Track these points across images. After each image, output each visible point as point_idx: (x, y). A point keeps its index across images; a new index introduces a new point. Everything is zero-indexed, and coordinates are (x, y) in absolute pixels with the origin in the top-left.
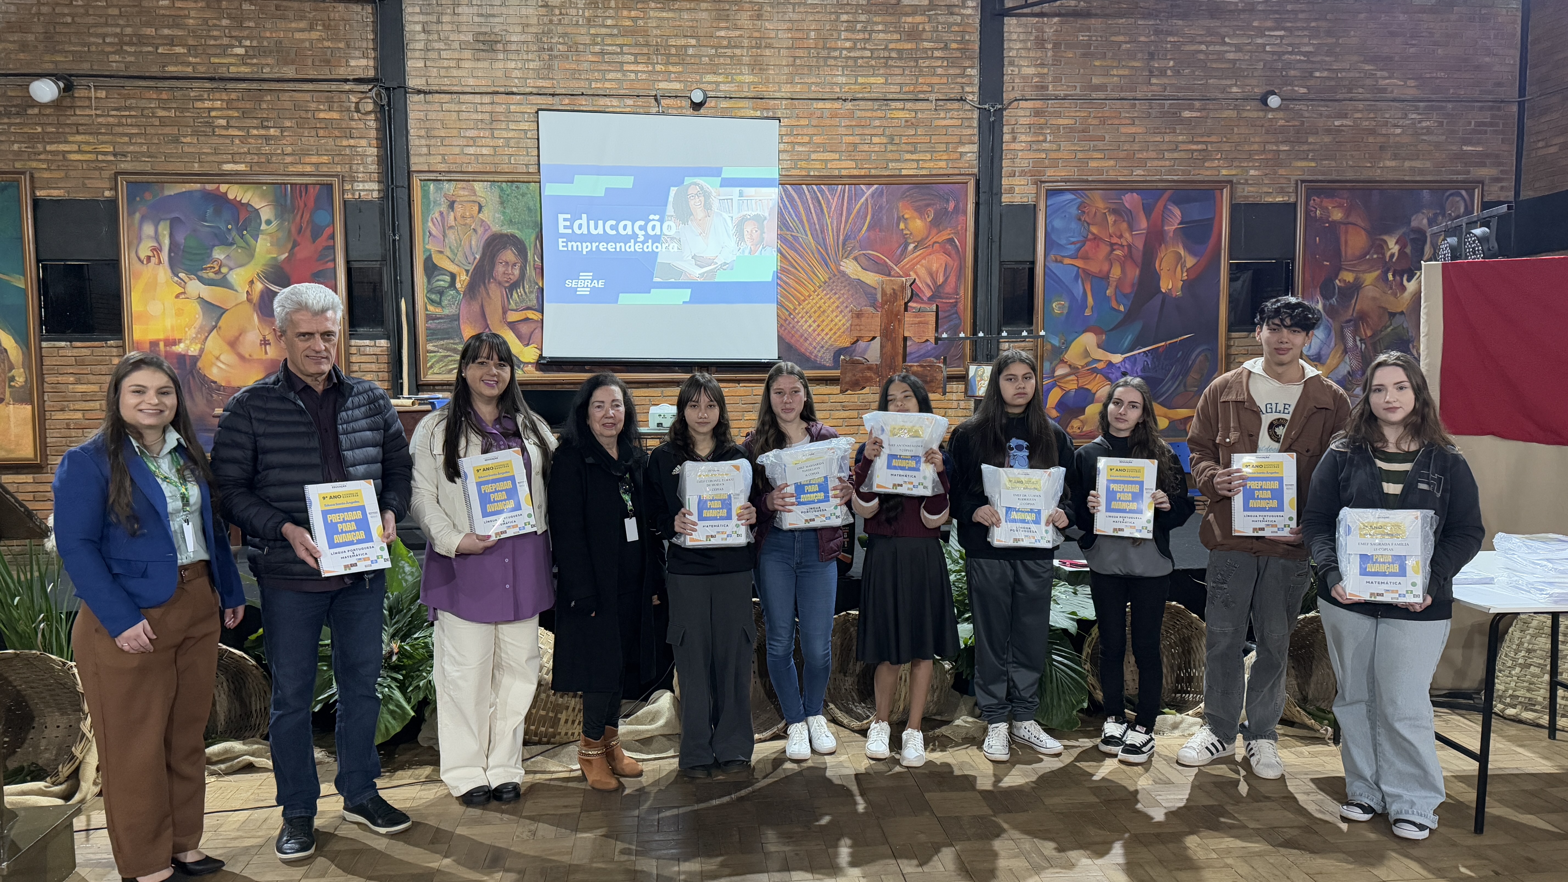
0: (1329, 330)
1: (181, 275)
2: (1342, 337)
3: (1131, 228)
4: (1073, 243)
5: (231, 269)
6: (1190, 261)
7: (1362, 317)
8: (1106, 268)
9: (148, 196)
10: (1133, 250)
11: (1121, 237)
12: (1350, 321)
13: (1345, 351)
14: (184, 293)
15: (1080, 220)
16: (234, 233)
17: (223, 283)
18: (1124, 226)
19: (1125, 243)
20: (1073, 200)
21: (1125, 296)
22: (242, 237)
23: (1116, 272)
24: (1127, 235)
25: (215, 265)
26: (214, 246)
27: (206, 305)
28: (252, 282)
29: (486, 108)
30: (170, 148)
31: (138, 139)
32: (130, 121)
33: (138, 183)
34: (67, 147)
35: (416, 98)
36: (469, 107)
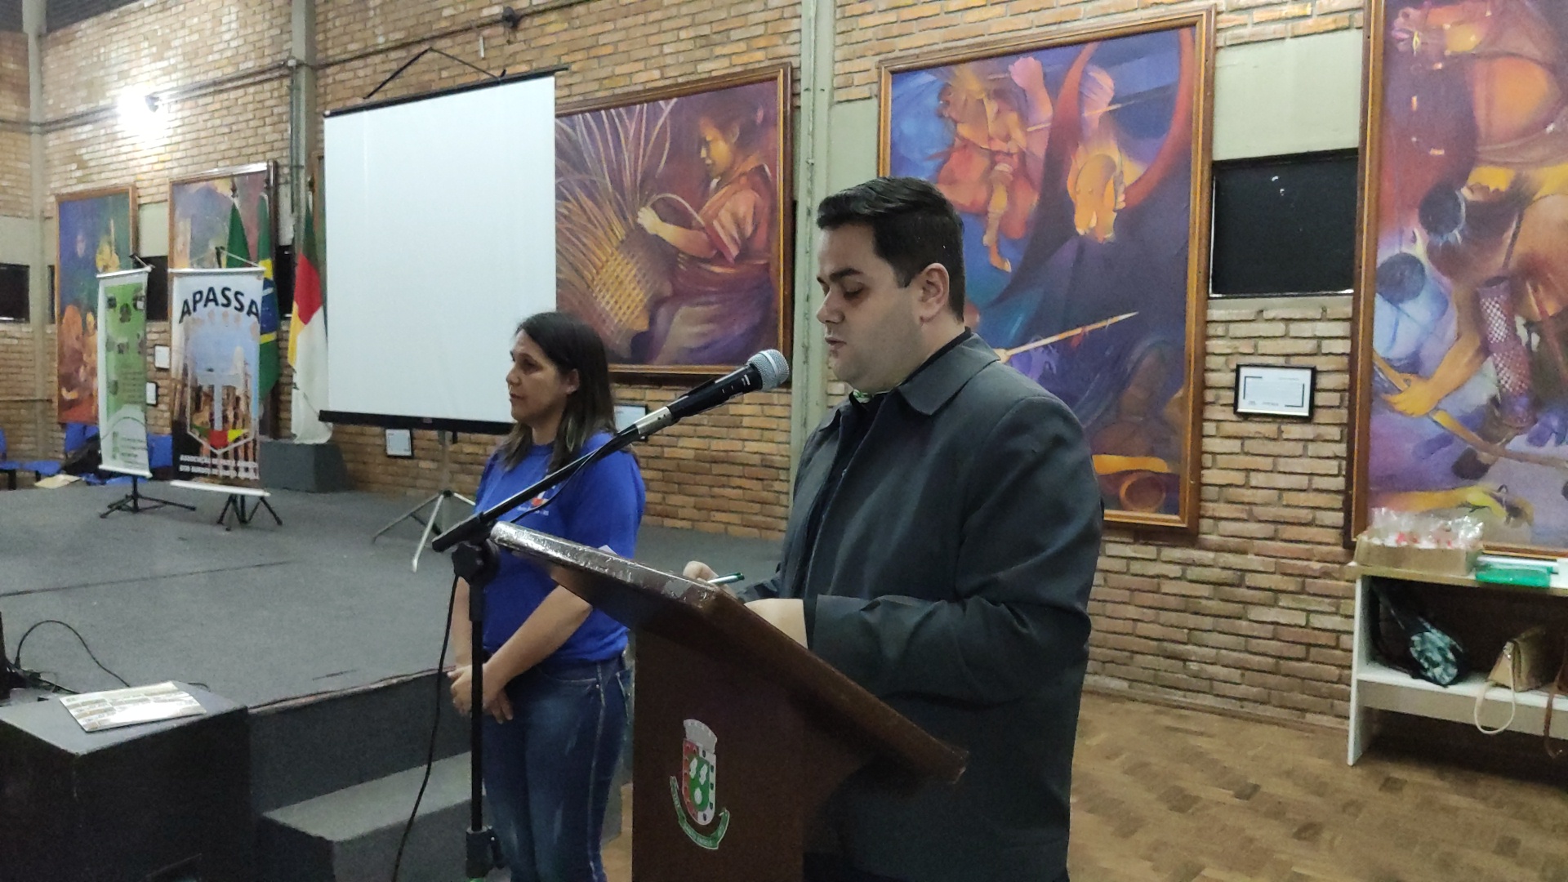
0: (1442, 301)
2: (1476, 319)
3: (1024, 120)
4: (931, 158)
6: (1132, 171)
7: (1532, 271)
8: (982, 196)
9: (182, 196)
10: (1029, 161)
11: (1007, 138)
12: (1498, 280)
13: (1485, 350)
15: (941, 116)
16: (220, 224)
18: (1013, 117)
19: (1014, 150)
20: (933, 82)
21: (1014, 243)
22: (223, 227)
23: (999, 203)
24: (1018, 134)
26: (210, 238)
29: (361, 73)
30: (195, 151)
31: (182, 147)
32: (179, 130)
33: (178, 185)
34: (155, 159)
35: (320, 73)
36: (351, 75)
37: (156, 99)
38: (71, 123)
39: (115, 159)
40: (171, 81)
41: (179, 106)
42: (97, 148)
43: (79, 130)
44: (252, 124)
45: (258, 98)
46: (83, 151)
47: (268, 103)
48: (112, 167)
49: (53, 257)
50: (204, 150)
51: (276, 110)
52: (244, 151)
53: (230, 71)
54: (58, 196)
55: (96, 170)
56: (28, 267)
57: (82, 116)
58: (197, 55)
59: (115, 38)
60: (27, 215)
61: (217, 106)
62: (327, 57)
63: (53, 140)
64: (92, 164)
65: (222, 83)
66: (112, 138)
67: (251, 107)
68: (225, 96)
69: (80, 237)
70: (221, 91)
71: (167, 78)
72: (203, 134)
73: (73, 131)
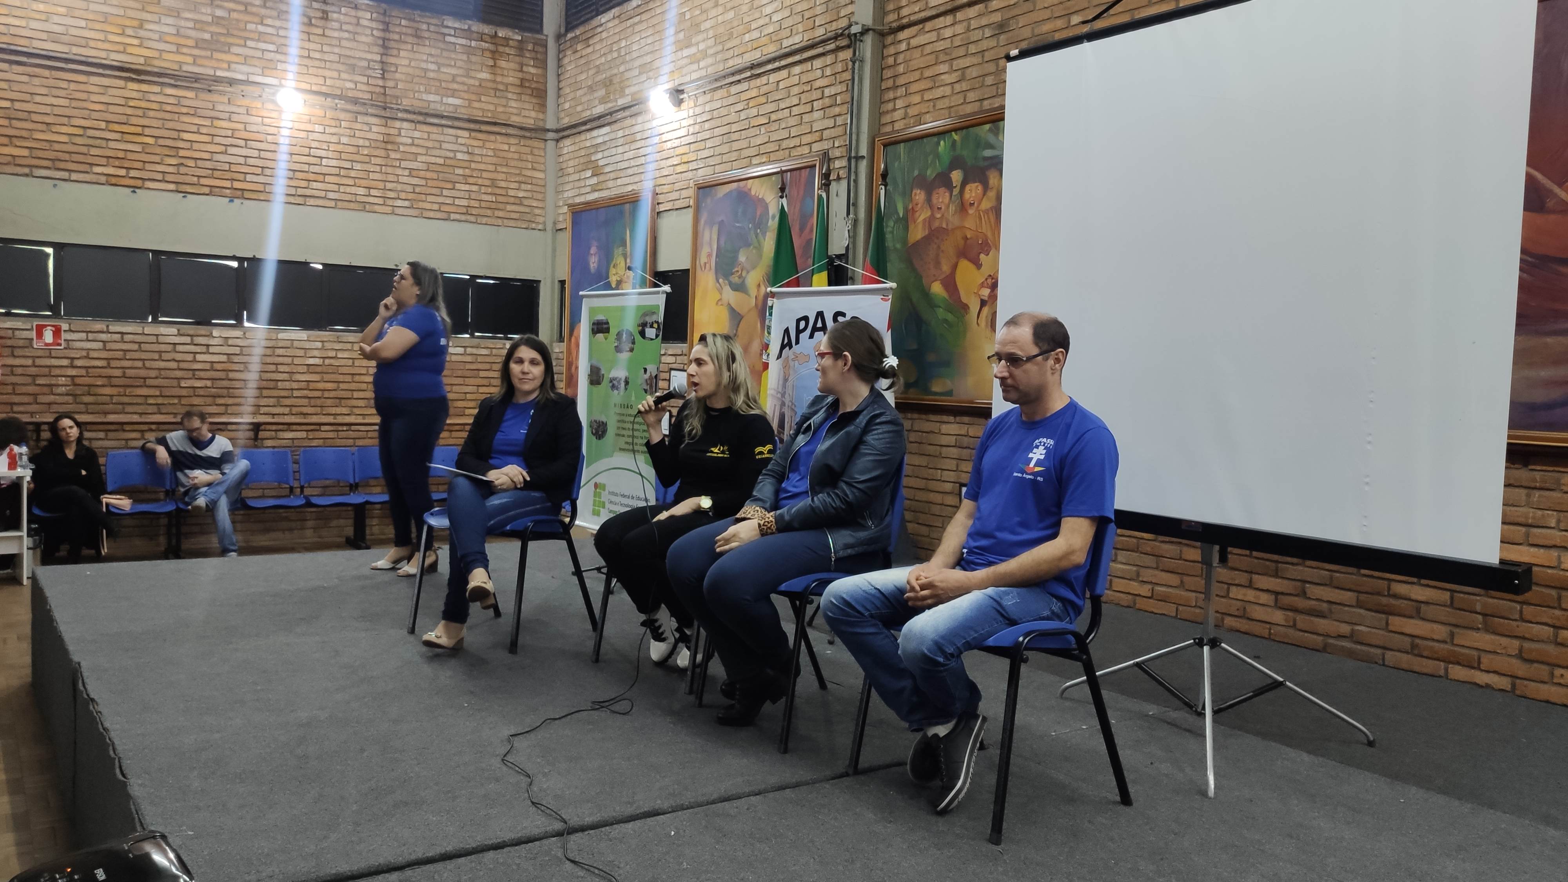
1: (721, 280)
5: (748, 272)
9: (709, 201)
14: (721, 299)
16: (752, 232)
17: (740, 288)
22: (757, 235)
25: (739, 268)
26: (740, 248)
27: (733, 312)
28: (759, 285)
29: (948, 33)
30: (725, 148)
31: (709, 144)
32: (707, 126)
33: (704, 188)
34: (676, 161)
35: (889, 39)
36: (933, 36)
37: (681, 92)
38: (588, 127)
39: (633, 163)
40: (700, 69)
41: (708, 97)
42: (614, 151)
43: (595, 133)
44: (796, 111)
45: (805, 78)
46: (600, 155)
47: (818, 84)
48: (630, 172)
49: (564, 272)
50: (736, 145)
51: (827, 92)
52: (785, 144)
53: (771, 50)
54: (569, 206)
55: (612, 175)
56: (540, 281)
57: (599, 117)
58: (731, 37)
59: (638, 28)
60: (540, 227)
61: (754, 93)
62: (900, 18)
63: (567, 146)
64: (607, 169)
65: (760, 65)
66: (630, 139)
67: (795, 90)
68: (764, 80)
69: (593, 250)
70: (759, 76)
71: (695, 67)
72: (734, 128)
73: (588, 135)
